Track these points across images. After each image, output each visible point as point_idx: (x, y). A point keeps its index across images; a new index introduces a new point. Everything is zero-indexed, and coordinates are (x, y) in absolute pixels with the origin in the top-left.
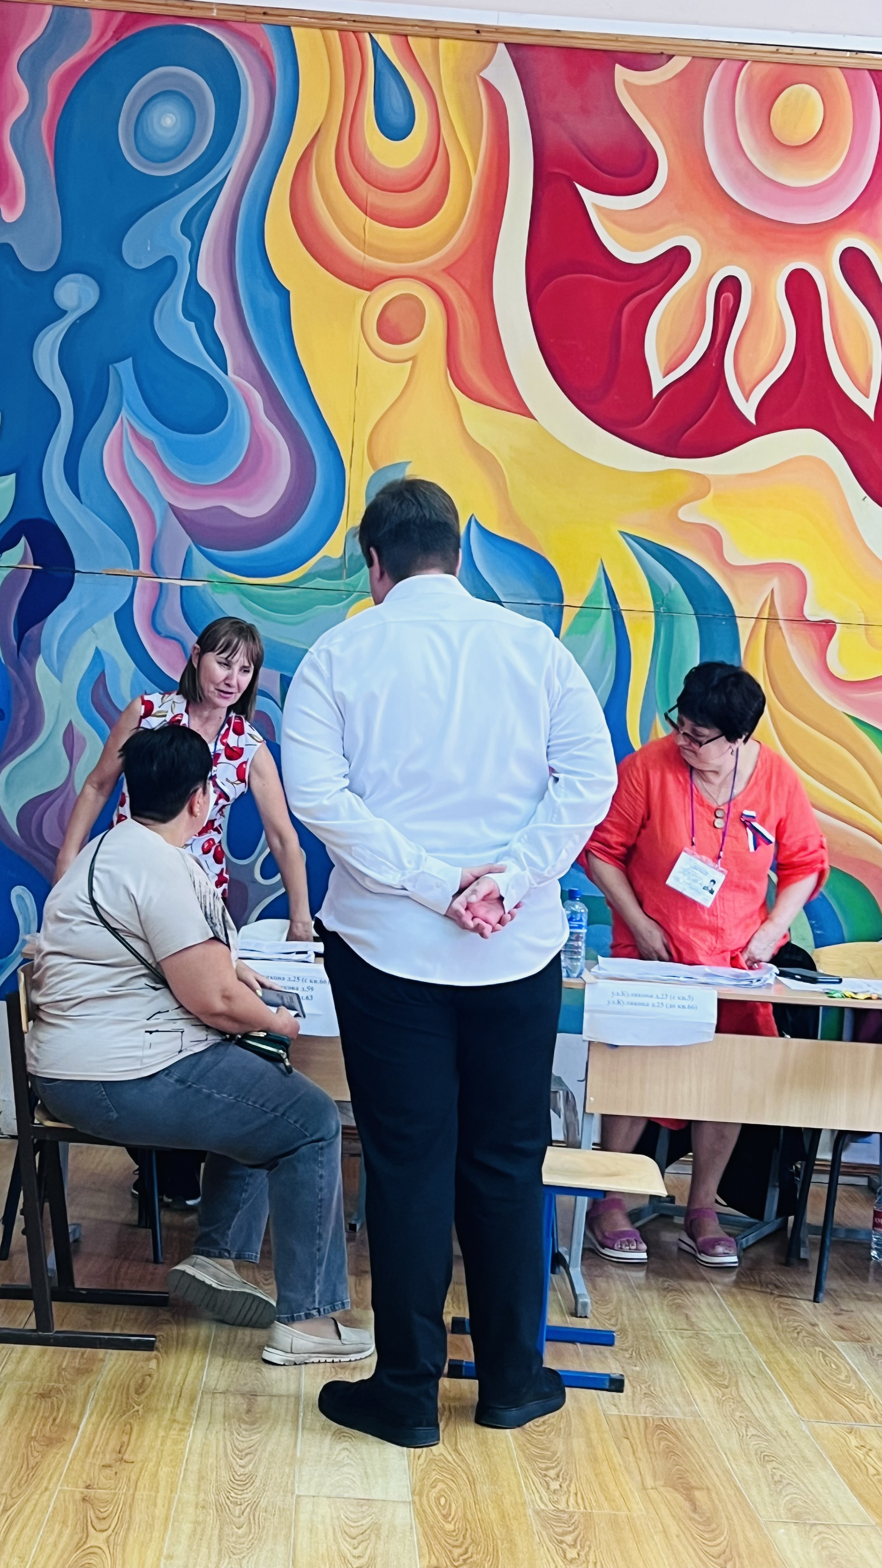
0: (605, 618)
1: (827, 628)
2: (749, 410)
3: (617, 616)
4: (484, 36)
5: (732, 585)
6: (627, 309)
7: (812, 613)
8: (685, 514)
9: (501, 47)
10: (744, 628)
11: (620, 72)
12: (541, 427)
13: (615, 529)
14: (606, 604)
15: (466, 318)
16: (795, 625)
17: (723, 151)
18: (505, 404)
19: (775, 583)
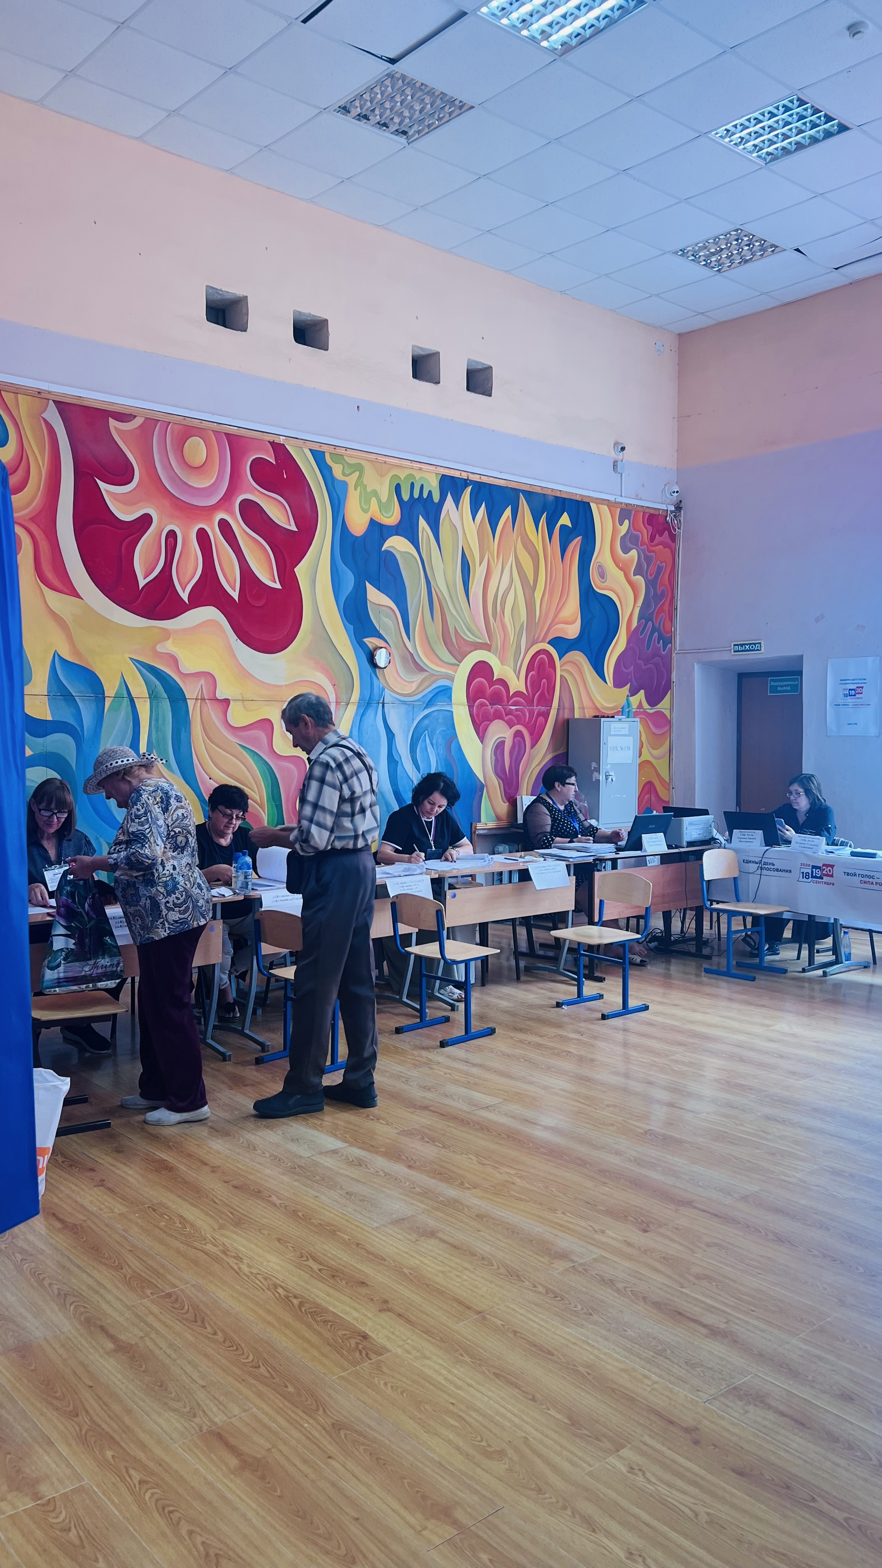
0: (126, 702)
1: (226, 702)
2: (185, 596)
3: (132, 700)
4: (43, 395)
5: (183, 682)
6: (124, 544)
7: (220, 695)
8: (160, 648)
9: (51, 402)
10: (191, 703)
11: (112, 422)
12: (87, 604)
13: (127, 656)
14: (126, 695)
15: (44, 545)
16: (212, 702)
17: (164, 467)
18: (66, 590)
19: (202, 681)
